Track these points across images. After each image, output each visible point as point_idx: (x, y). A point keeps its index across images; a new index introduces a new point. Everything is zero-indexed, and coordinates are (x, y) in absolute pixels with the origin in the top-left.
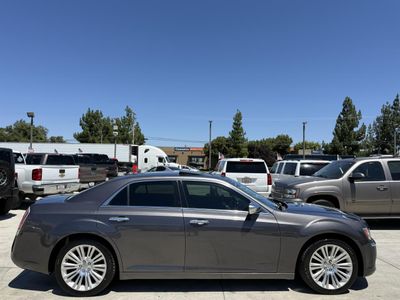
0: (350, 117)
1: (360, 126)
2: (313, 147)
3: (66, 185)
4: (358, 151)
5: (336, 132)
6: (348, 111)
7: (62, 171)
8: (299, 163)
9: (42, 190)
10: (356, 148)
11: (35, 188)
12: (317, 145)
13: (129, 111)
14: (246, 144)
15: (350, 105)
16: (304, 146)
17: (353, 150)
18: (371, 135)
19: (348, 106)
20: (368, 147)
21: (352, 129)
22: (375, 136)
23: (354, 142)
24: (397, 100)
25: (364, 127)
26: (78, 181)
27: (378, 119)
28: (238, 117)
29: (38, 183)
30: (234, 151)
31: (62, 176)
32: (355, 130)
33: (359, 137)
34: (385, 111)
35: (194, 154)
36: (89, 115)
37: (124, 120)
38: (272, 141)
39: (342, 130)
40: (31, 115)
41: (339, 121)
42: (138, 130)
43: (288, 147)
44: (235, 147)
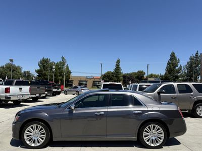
0: (174, 62)
1: (179, 66)
2: (156, 76)
3: (22, 95)
4: (178, 79)
5: (167, 69)
6: (173, 59)
7: (21, 89)
8: (138, 85)
9: (10, 98)
10: (177, 77)
11: (6, 97)
12: (158, 75)
13: (63, 58)
14: (122, 75)
15: (174, 56)
16: (151, 76)
17: (176, 78)
18: (184, 71)
19: (173, 56)
20: (183, 77)
21: (175, 67)
22: (186, 71)
23: (176, 74)
24: (197, 53)
25: (181, 67)
26: (29, 93)
27: (188, 63)
28: (118, 62)
29: (8, 94)
30: (116, 79)
31: (21, 91)
32: (177, 68)
33: (179, 71)
34: (191, 59)
35: (96, 80)
36: (43, 60)
37: (61, 63)
38: (135, 73)
39: (170, 68)
40: (11, 61)
41: (169, 64)
42: (67, 68)
43: (143, 77)
44: (116, 77)
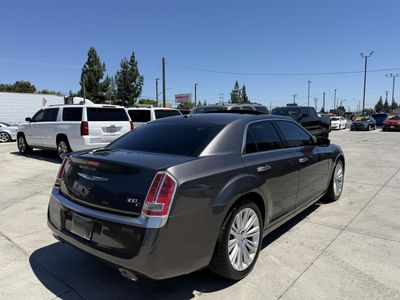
0: (95, 67)
1: (104, 78)
5: (83, 82)
6: (94, 62)
17: (100, 101)
19: (93, 57)
21: (97, 80)
22: (116, 88)
23: (101, 93)
24: (133, 57)
25: (108, 80)
27: (118, 73)
32: (101, 81)
33: (105, 88)
34: (124, 66)
39: (89, 81)
41: (85, 71)
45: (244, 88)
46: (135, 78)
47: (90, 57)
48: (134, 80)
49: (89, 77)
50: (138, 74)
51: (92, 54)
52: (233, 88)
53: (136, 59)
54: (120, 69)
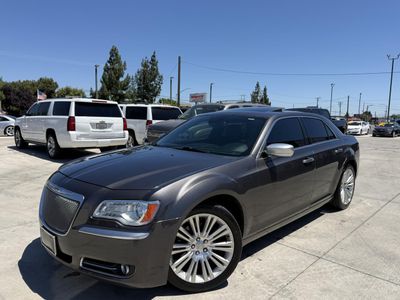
0: (117, 66)
1: (125, 76)
2: (77, 94)
5: (104, 80)
6: (115, 61)
12: (81, 92)
18: (134, 86)
19: (114, 56)
20: (132, 97)
21: (118, 78)
22: (136, 87)
23: (120, 92)
24: (154, 56)
25: (128, 78)
27: (139, 72)
32: (121, 79)
33: (125, 86)
34: (145, 65)
38: (32, 84)
39: (110, 79)
41: (106, 69)
45: (265, 90)
46: (155, 77)
47: (112, 56)
48: (154, 80)
49: (110, 75)
50: (158, 73)
51: (114, 52)
52: (254, 89)
53: (157, 59)
54: (141, 68)
